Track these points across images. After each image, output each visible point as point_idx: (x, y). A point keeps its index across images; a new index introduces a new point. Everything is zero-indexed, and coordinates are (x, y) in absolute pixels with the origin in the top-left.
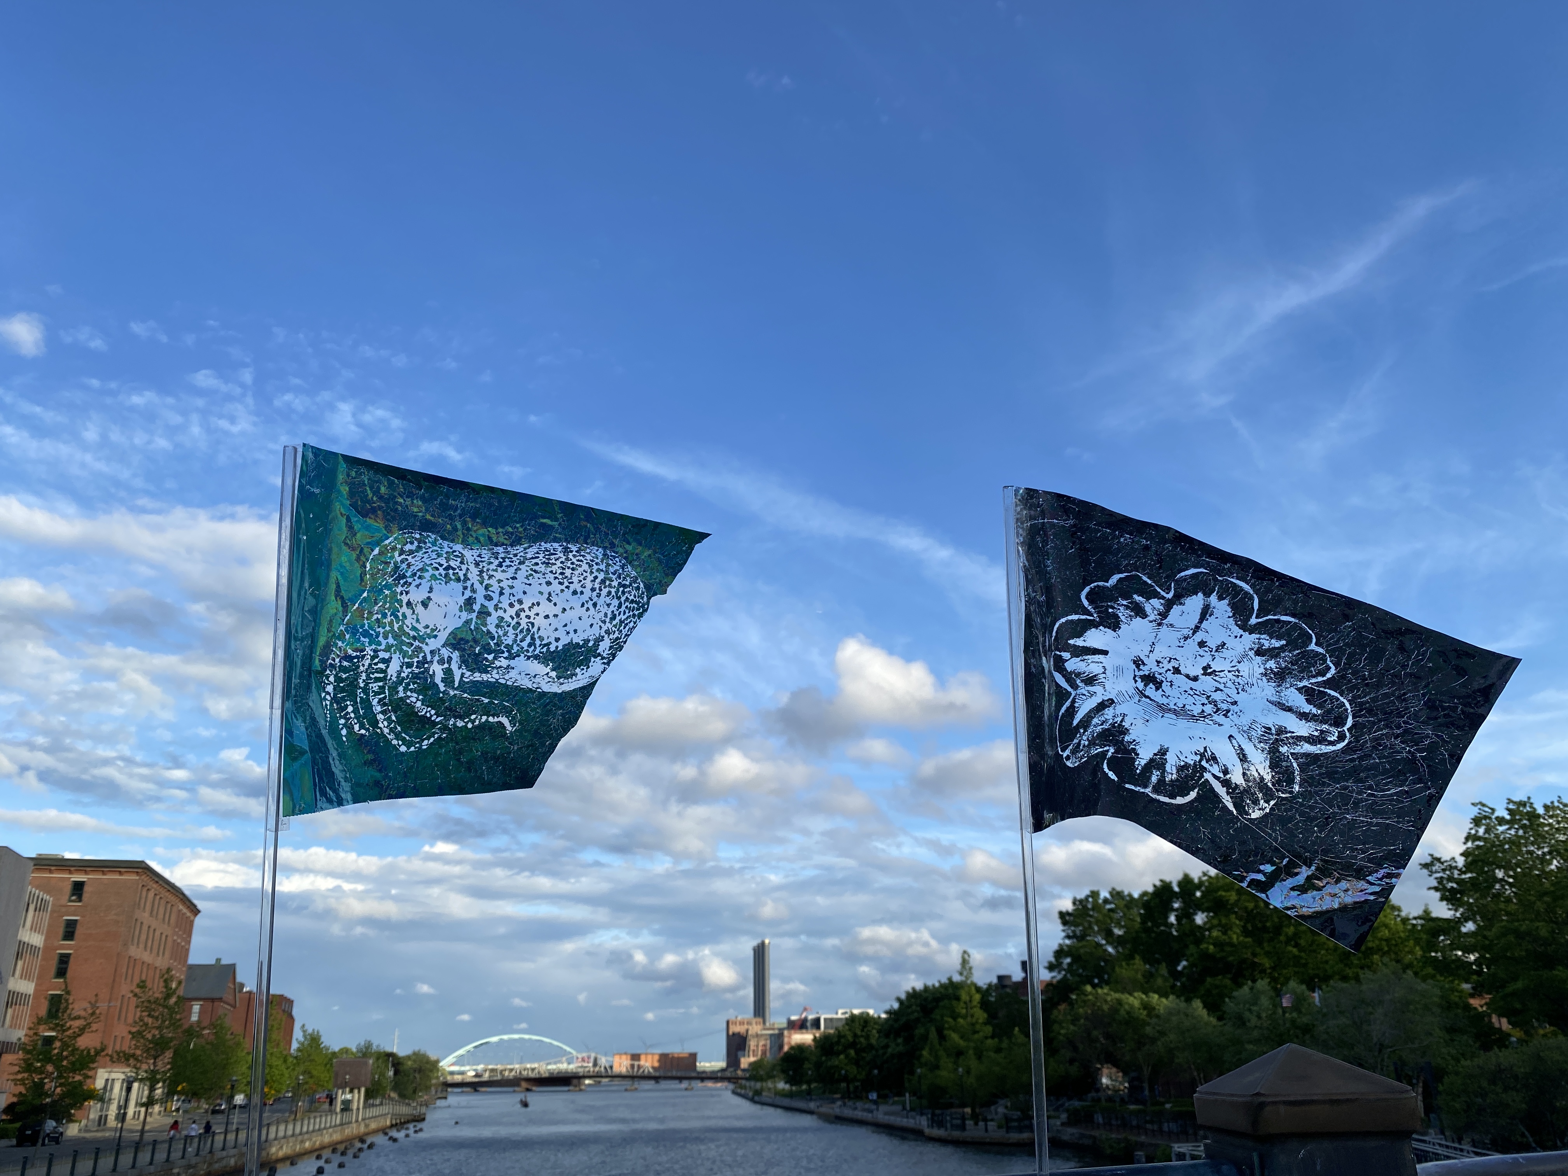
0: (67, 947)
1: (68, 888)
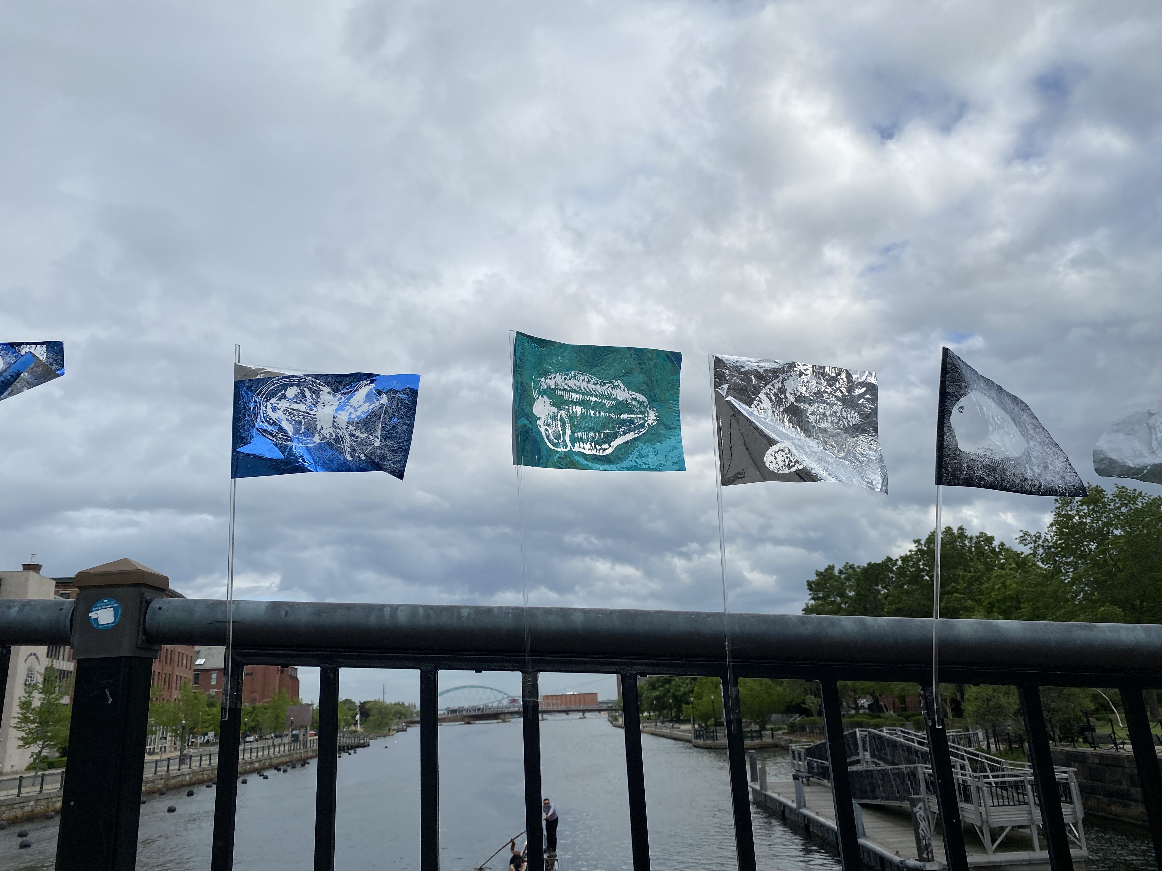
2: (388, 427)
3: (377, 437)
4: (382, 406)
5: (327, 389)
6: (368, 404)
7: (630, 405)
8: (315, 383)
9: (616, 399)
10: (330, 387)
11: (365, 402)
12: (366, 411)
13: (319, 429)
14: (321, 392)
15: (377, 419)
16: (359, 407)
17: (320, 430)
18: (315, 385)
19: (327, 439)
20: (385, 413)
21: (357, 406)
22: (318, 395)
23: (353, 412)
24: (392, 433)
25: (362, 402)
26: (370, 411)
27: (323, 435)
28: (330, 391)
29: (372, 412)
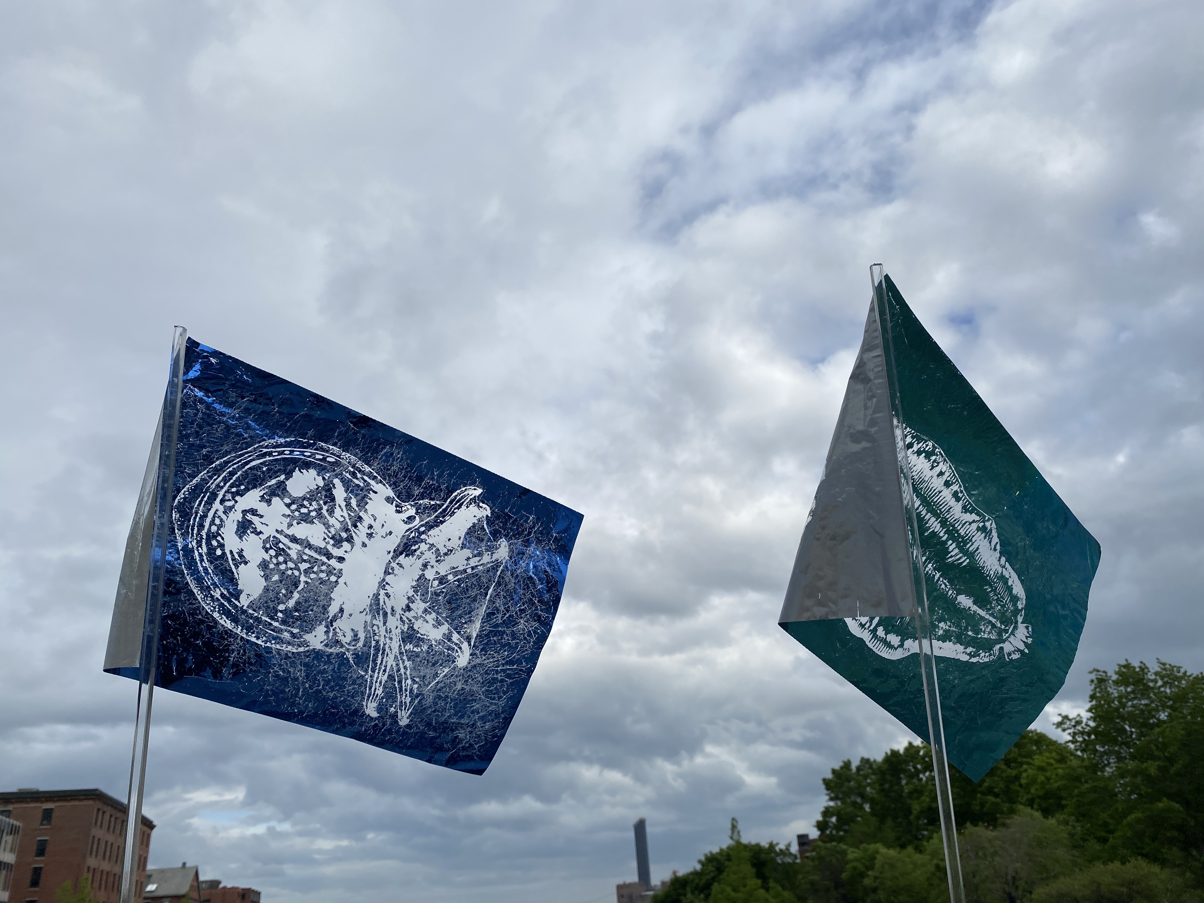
0: (39, 862)
1: (40, 815)
2: (500, 616)
3: (468, 639)
4: (497, 564)
5: (384, 490)
6: (467, 553)
7: (991, 586)
8: (360, 471)
9: (971, 555)
10: (394, 486)
11: (463, 547)
12: (461, 568)
13: (331, 615)
14: (372, 495)
15: (481, 594)
16: (446, 554)
17: (335, 618)
18: (359, 475)
19: (342, 646)
20: (499, 584)
21: (443, 550)
22: (362, 502)
23: (433, 562)
24: (504, 632)
25: (456, 543)
26: (469, 571)
27: (335, 633)
28: (392, 494)
29: (474, 575)
